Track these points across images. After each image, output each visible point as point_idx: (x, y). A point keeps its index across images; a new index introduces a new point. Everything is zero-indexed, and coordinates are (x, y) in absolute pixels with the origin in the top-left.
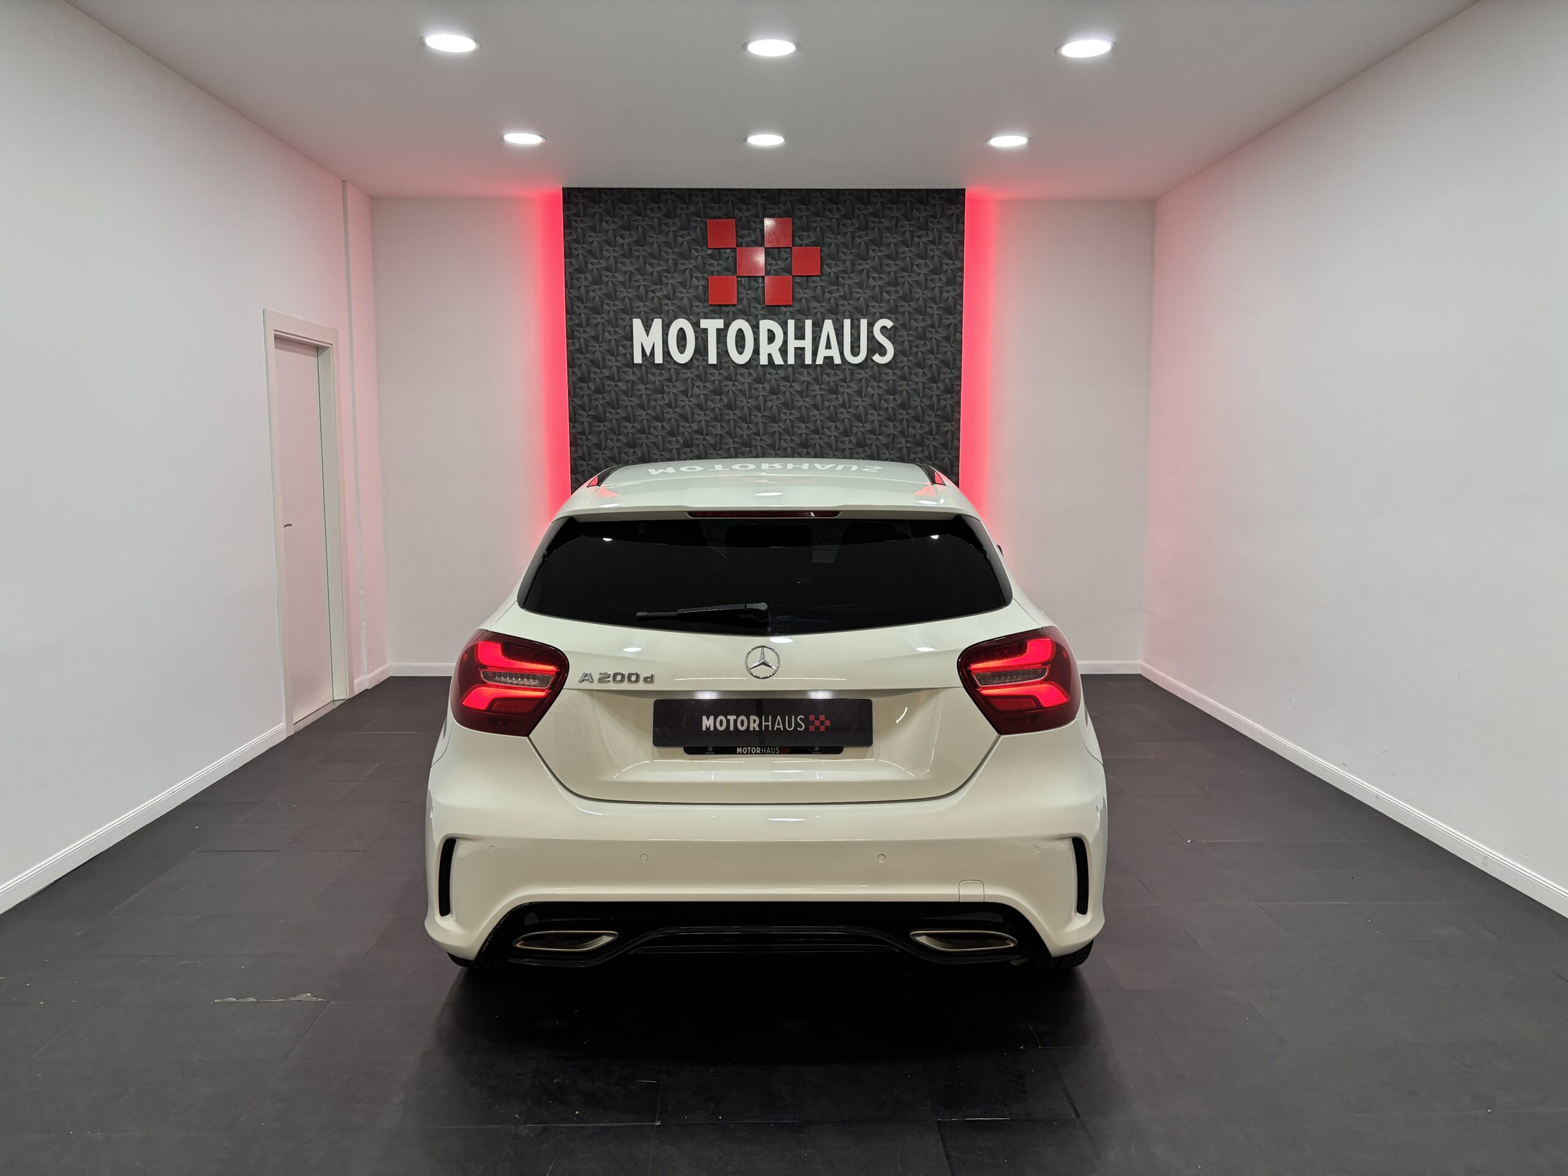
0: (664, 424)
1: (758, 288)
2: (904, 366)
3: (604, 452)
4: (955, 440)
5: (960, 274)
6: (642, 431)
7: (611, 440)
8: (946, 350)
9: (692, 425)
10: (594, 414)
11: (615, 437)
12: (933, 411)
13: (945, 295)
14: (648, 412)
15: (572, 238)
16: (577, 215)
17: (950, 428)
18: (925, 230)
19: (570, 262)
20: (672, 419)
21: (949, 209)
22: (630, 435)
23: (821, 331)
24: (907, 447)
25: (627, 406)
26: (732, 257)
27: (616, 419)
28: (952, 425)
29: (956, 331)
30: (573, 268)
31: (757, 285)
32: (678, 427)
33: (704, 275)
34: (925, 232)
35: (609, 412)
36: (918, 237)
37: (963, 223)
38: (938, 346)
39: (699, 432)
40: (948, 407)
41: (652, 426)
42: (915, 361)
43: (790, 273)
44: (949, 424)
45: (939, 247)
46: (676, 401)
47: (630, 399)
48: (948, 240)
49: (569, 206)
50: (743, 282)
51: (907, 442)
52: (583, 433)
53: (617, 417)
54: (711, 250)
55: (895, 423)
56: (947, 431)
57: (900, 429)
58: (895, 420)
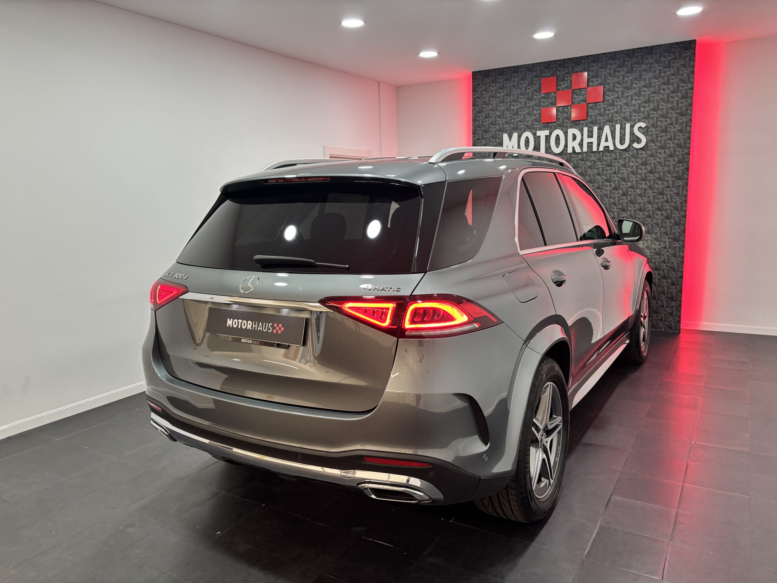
1: (568, 112)
2: (652, 149)
5: (691, 91)
8: (680, 137)
12: (671, 174)
13: (680, 105)
15: (476, 96)
16: (478, 84)
18: (668, 68)
19: (475, 109)
21: (685, 53)
23: (603, 132)
24: (652, 195)
26: (555, 97)
29: (687, 126)
30: (476, 111)
31: (567, 110)
33: (540, 108)
34: (668, 69)
36: (665, 72)
37: (694, 61)
38: (675, 136)
40: (680, 170)
42: (660, 145)
43: (586, 102)
44: (681, 182)
45: (677, 77)
48: (684, 72)
49: (475, 81)
50: (560, 109)
51: (653, 192)
54: (544, 95)
55: (646, 182)
56: (680, 185)
57: (649, 185)
58: (646, 180)
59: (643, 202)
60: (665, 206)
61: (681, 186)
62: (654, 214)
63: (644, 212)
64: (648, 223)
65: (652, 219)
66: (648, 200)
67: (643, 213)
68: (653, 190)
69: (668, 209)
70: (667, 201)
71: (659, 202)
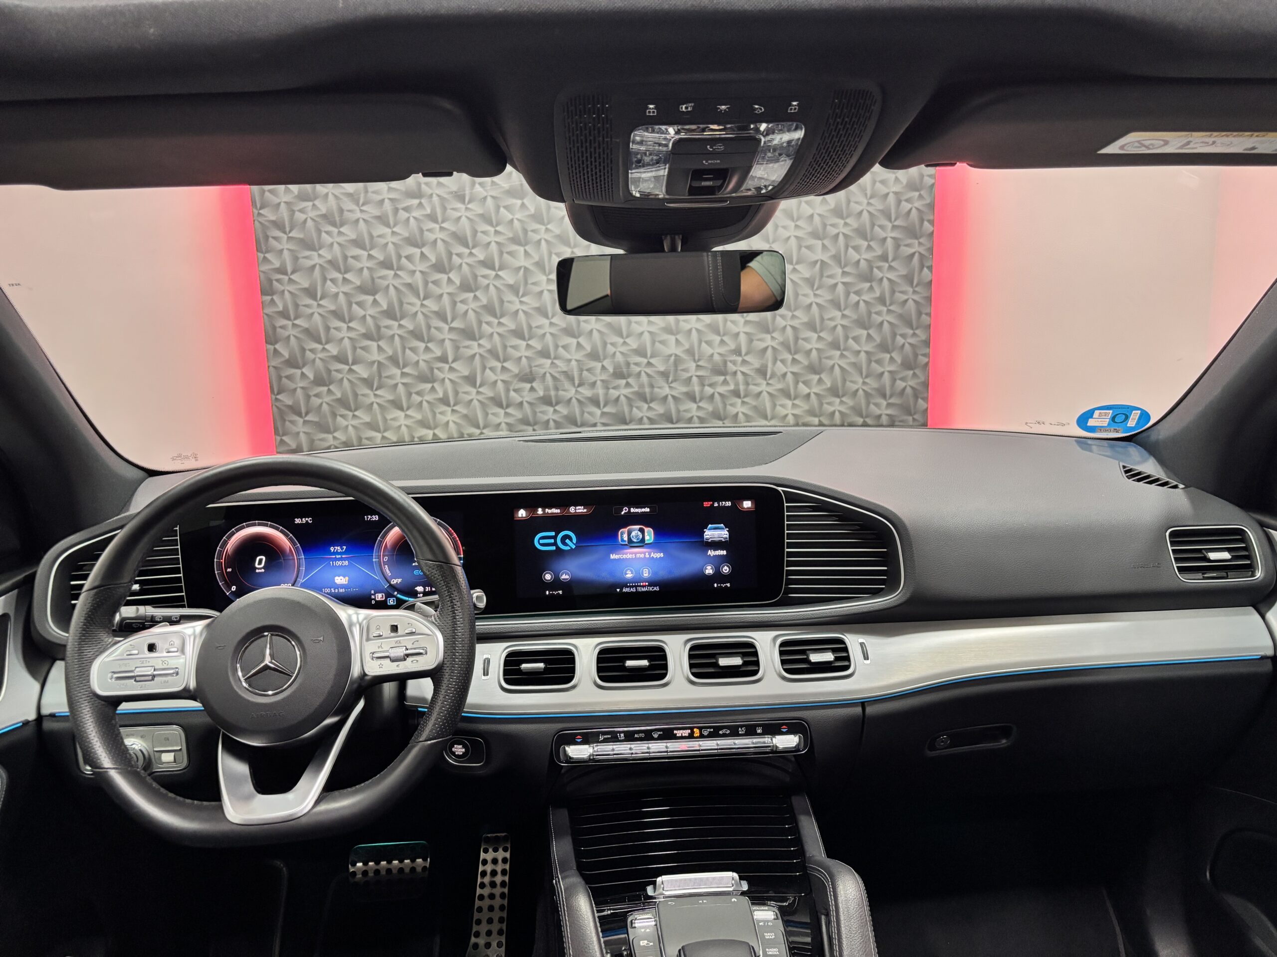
0: (424, 250)
3: (321, 302)
4: (925, 269)
6: (386, 264)
7: (332, 280)
9: (473, 251)
10: (301, 236)
11: (339, 276)
12: (889, 219)
14: (394, 229)
17: (915, 247)
20: (439, 243)
22: (366, 271)
24: (844, 283)
25: (357, 221)
27: (339, 244)
28: (920, 244)
32: (450, 254)
35: (327, 233)
39: (487, 264)
40: (914, 211)
41: (404, 254)
44: (916, 242)
46: (444, 209)
47: (362, 208)
51: (844, 273)
52: (282, 271)
53: (341, 239)
55: (826, 242)
56: (913, 255)
57: (833, 252)
58: (824, 238)
59: (817, 304)
60: (878, 313)
61: (916, 256)
62: (847, 338)
63: (821, 331)
64: (833, 367)
65: (844, 353)
66: (829, 297)
67: (820, 338)
68: (844, 267)
69: (885, 323)
70: (882, 300)
71: (862, 303)
